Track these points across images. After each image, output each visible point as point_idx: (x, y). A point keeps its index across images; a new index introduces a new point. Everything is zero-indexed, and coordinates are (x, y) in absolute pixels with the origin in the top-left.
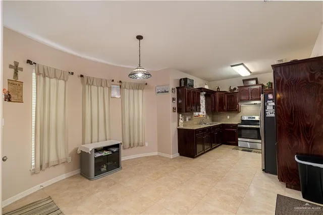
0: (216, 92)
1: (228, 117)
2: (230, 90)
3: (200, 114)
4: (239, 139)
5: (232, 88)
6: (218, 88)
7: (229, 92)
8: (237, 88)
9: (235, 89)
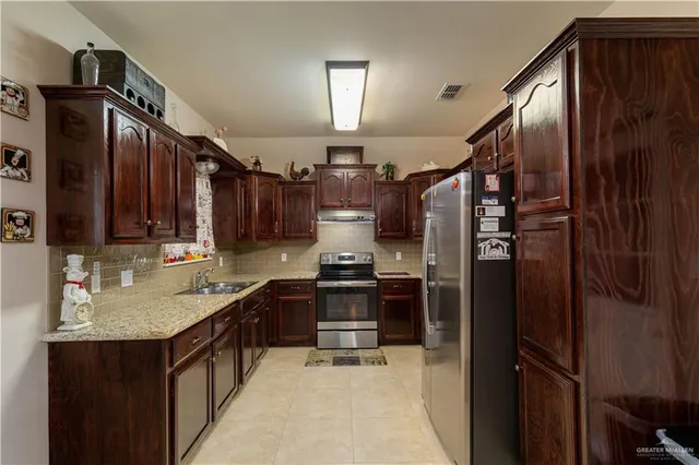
0: (250, 172)
1: (284, 258)
2: (293, 173)
3: (193, 248)
4: (321, 325)
5: (298, 169)
6: (257, 163)
7: (288, 178)
8: (312, 169)
9: (305, 172)
